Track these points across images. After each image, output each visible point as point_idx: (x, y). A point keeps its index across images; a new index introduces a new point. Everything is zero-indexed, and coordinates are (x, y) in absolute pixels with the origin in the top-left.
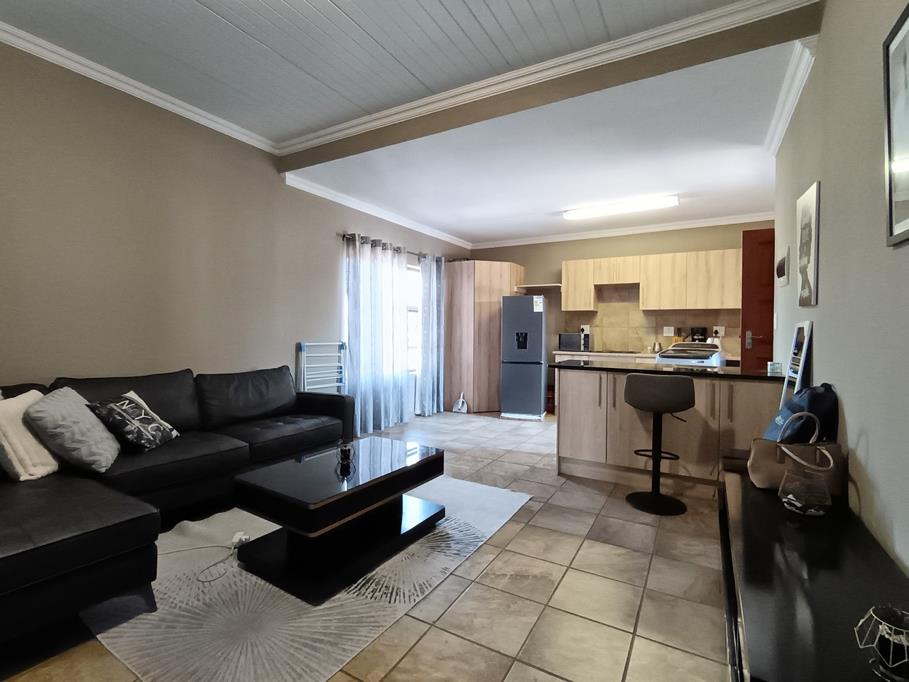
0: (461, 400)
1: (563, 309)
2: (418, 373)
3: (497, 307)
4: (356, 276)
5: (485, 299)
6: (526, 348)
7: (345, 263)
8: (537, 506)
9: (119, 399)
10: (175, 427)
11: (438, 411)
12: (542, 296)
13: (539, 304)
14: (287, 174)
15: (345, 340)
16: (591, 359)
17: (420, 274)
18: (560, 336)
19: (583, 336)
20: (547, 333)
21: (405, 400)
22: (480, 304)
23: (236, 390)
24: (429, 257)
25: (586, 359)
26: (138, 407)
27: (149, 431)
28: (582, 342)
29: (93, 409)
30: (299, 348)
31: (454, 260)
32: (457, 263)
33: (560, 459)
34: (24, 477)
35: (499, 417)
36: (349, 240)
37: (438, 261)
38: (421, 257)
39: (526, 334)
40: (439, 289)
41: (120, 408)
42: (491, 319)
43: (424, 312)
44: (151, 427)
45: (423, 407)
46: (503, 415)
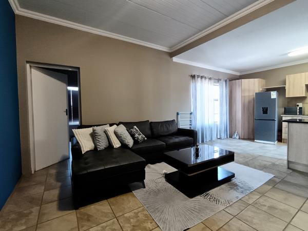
0: (236, 134)
1: (287, 96)
2: (218, 123)
3: (252, 97)
4: (196, 89)
5: (246, 94)
6: (267, 113)
7: (192, 85)
8: (278, 180)
9: (133, 128)
10: (146, 137)
11: (227, 137)
12: (276, 92)
13: (274, 95)
14: (174, 58)
15: (192, 111)
16: (303, 118)
17: (219, 87)
18: (285, 108)
19: (298, 108)
20: (278, 107)
21: (213, 132)
22: (244, 96)
23: (161, 127)
24: (222, 80)
25: (300, 118)
26: (137, 130)
27: (140, 137)
28: (298, 111)
29: (127, 130)
30: (178, 114)
31: (232, 80)
32: (234, 81)
33: (288, 162)
34: (115, 147)
35: (253, 141)
36: (193, 77)
37: (226, 81)
38: (219, 80)
39: (267, 108)
40: (226, 92)
41: (133, 130)
42: (249, 102)
43: (220, 101)
44: (140, 136)
45: (220, 135)
46: (255, 141)
